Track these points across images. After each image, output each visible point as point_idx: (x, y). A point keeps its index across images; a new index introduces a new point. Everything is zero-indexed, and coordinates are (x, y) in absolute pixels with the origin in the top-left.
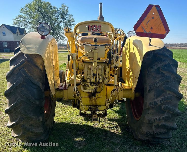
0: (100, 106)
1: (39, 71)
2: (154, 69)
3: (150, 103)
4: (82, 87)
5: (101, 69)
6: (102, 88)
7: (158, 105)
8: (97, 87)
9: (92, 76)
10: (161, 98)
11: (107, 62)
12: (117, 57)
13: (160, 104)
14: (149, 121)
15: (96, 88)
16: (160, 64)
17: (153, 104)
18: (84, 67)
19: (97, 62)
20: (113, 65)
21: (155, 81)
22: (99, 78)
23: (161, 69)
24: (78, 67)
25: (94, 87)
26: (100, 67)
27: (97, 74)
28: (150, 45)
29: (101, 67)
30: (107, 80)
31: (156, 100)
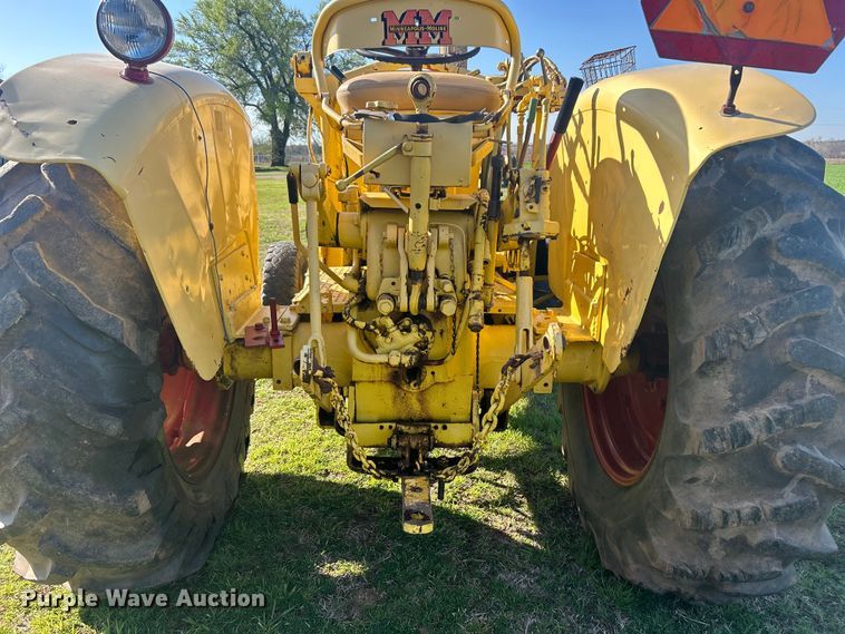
0: (445, 422)
1: (118, 256)
2: (735, 247)
3: (710, 434)
4: (352, 338)
5: (450, 243)
6: (454, 338)
7: (754, 442)
8: (429, 334)
9: (404, 280)
10: (774, 407)
11: (482, 208)
12: (533, 182)
13: (764, 437)
14: (697, 519)
15: (426, 341)
16: (769, 220)
17: (728, 436)
18: (363, 234)
19: (431, 212)
20: (513, 228)
21: (741, 315)
22: (441, 292)
23: (779, 250)
24: (337, 237)
25: (414, 336)
26: (445, 235)
27: (431, 273)
28: (730, 110)
29: (452, 236)
30: (479, 305)
31: (743, 417)
